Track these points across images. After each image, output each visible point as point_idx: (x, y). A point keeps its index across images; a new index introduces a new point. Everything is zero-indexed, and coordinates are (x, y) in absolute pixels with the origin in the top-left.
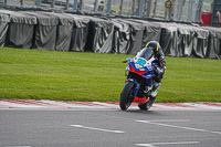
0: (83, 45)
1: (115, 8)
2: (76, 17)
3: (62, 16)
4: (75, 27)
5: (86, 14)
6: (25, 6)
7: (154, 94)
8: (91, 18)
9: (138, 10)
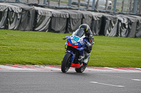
0: (98, 31)
1: (119, 8)
2: (94, 14)
3: (85, 13)
4: (93, 19)
5: (100, 12)
6: (61, 6)
7: (86, 61)
8: (103, 14)
9: (133, 9)
